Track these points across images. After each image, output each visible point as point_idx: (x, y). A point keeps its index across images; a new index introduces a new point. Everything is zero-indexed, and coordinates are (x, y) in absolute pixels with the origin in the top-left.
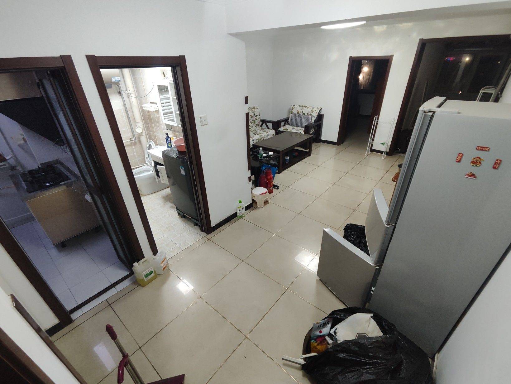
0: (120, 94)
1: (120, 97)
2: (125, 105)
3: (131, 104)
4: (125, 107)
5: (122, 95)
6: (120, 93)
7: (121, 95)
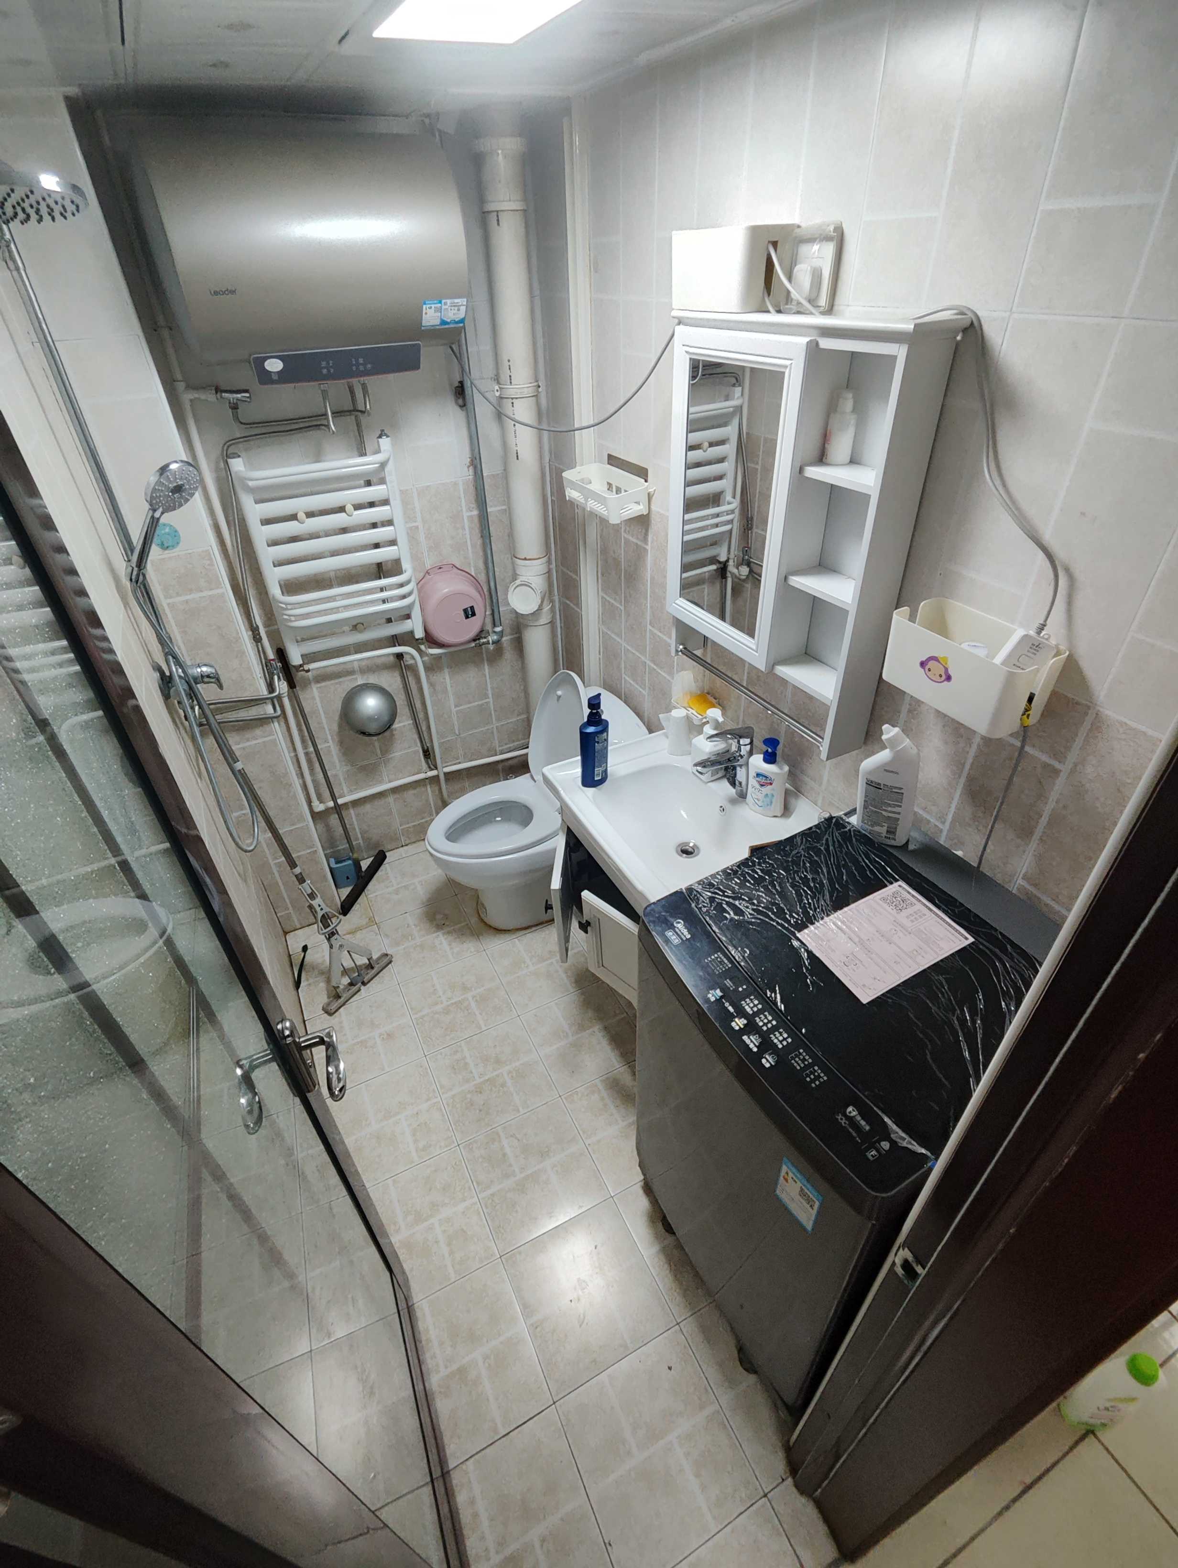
0: (460, 401)
1: (460, 414)
2: (476, 463)
3: (507, 455)
4: (475, 473)
5: (470, 406)
6: (460, 392)
7: (463, 406)
